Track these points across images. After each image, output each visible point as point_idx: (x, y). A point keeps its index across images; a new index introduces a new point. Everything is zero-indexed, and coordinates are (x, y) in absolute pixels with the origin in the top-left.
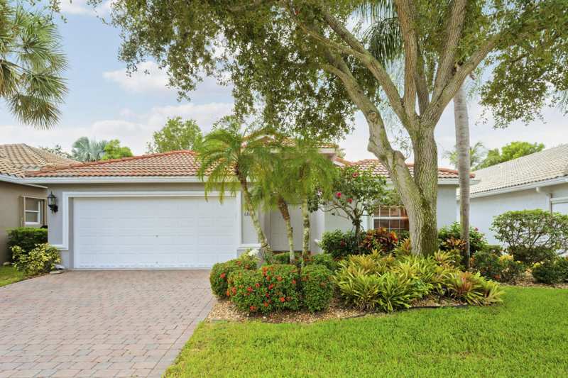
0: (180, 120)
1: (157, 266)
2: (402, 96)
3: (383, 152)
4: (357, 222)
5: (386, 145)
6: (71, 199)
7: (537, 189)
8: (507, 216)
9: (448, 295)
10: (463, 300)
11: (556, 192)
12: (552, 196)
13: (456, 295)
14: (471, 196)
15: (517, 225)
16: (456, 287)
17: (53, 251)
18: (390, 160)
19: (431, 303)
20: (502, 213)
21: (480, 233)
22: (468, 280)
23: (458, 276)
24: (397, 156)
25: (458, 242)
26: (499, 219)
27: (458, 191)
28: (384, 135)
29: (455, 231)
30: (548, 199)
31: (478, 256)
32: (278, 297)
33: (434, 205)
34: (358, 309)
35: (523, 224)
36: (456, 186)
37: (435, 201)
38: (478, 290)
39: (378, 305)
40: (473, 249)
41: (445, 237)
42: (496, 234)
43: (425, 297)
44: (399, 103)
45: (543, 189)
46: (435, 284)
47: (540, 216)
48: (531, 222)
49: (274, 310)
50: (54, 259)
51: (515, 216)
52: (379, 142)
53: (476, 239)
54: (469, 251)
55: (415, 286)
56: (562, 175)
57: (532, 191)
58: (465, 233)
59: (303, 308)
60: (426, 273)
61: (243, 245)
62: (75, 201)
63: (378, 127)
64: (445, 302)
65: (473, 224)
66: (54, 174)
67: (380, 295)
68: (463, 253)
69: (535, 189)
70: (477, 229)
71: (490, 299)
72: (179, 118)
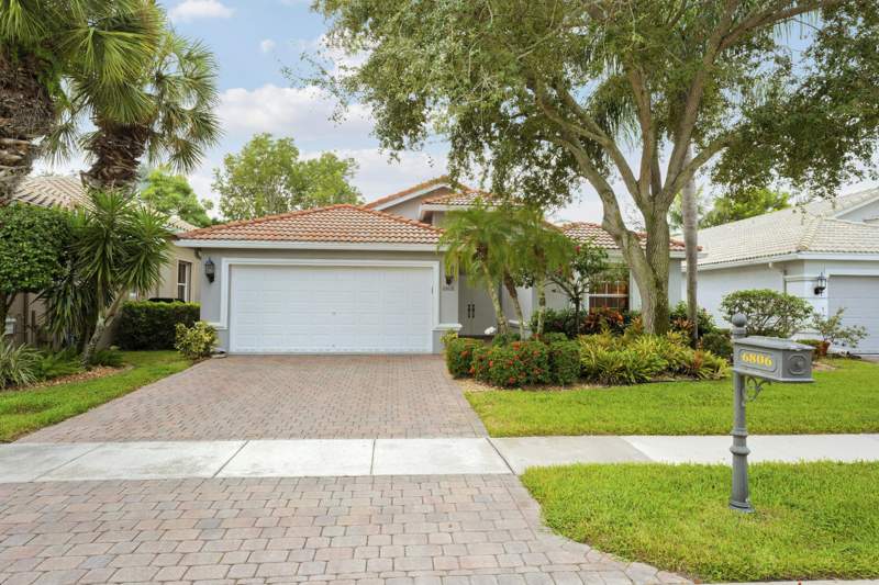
0: (270, 139)
1: (333, 350)
2: (637, 179)
3: (617, 231)
4: (577, 301)
5: (621, 225)
6: (230, 266)
7: (770, 265)
8: (735, 296)
9: (681, 372)
10: (696, 376)
11: (790, 269)
12: (785, 273)
13: (690, 372)
14: (699, 268)
15: (746, 305)
16: (690, 363)
17: (210, 330)
18: (625, 241)
19: (667, 378)
20: (731, 291)
21: (708, 313)
22: (700, 357)
23: (689, 354)
24: (632, 237)
25: (685, 324)
26: (727, 299)
27: (684, 264)
28: (618, 215)
29: (680, 311)
30: (781, 276)
31: (707, 339)
32: (533, 370)
33: (667, 285)
34: (602, 383)
35: (751, 305)
36: (680, 259)
37: (667, 281)
38: (708, 366)
39: (622, 378)
40: (701, 332)
41: (674, 317)
42: (725, 315)
43: (661, 373)
44: (634, 186)
45: (776, 264)
46: (670, 361)
47: (769, 296)
48: (760, 302)
49: (528, 382)
50: (213, 340)
51: (745, 296)
52: (614, 222)
53: (704, 320)
54: (696, 333)
55: (655, 360)
56: (794, 250)
57: (765, 266)
58: (693, 314)
59: (555, 382)
60: (661, 350)
61: (442, 325)
62: (233, 269)
63: (613, 207)
64: (679, 378)
65: (701, 304)
66: (212, 236)
67: (623, 369)
68: (691, 335)
69: (767, 264)
70: (704, 310)
71: (720, 374)
72: (269, 135)
